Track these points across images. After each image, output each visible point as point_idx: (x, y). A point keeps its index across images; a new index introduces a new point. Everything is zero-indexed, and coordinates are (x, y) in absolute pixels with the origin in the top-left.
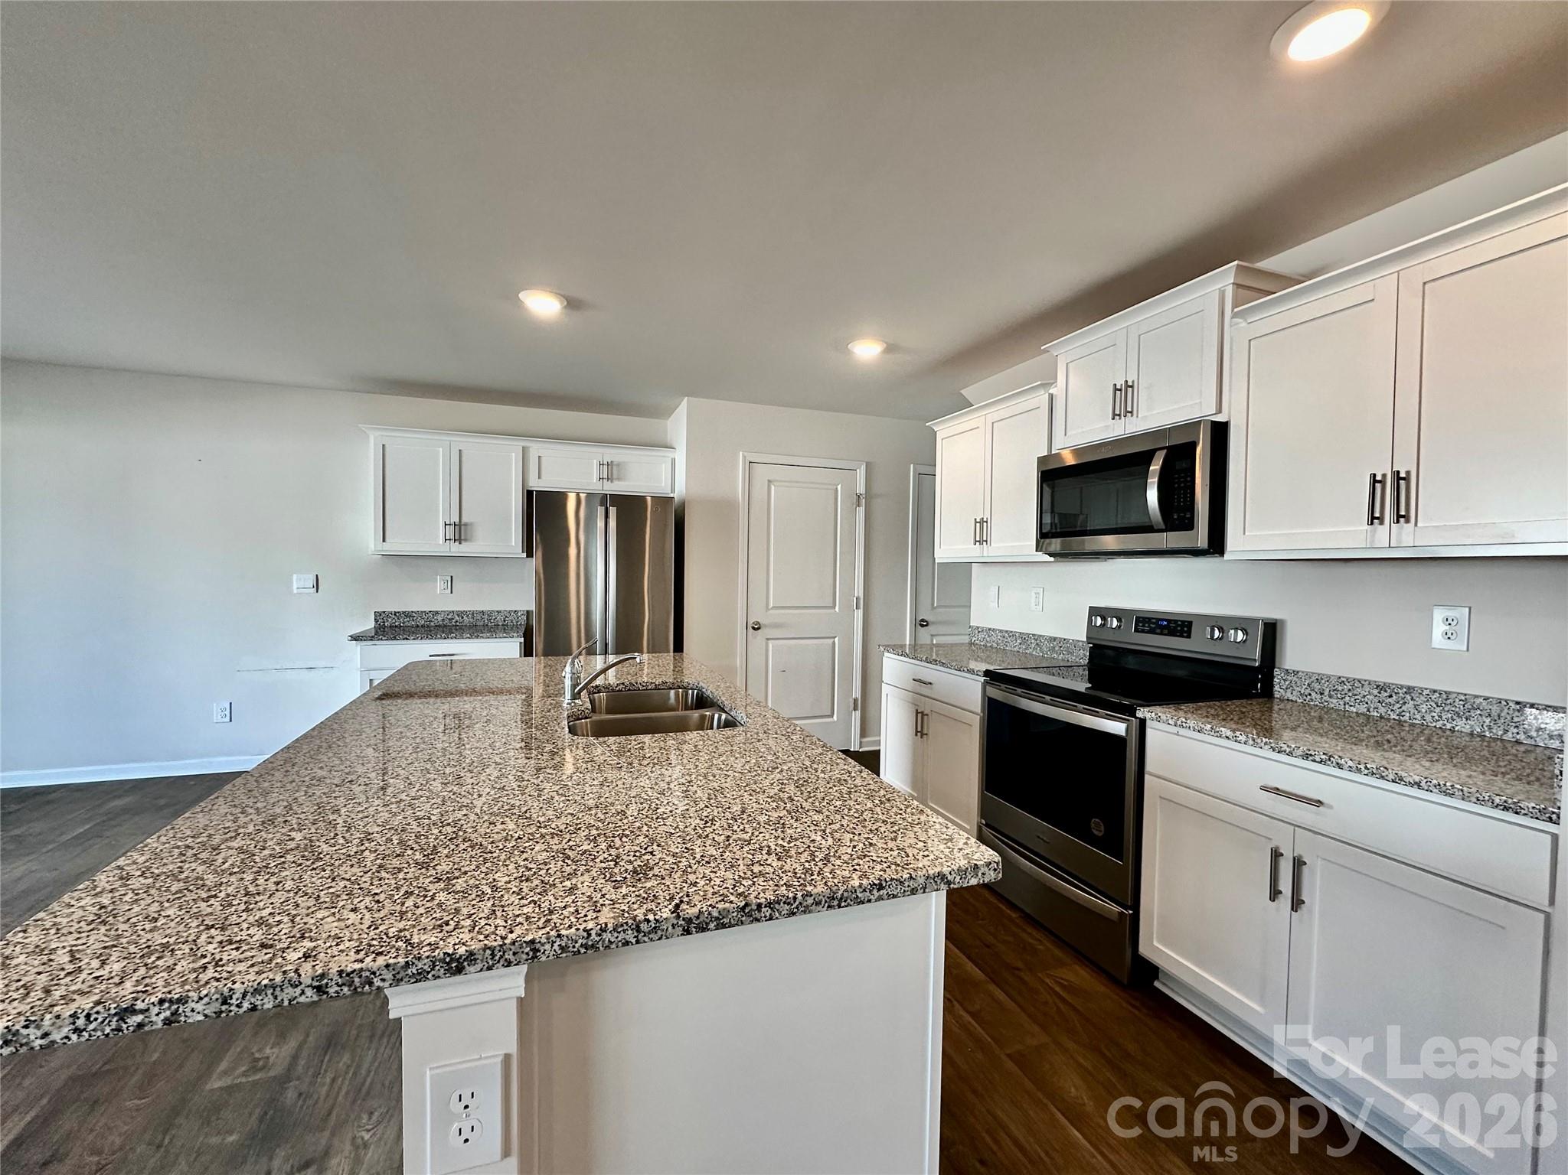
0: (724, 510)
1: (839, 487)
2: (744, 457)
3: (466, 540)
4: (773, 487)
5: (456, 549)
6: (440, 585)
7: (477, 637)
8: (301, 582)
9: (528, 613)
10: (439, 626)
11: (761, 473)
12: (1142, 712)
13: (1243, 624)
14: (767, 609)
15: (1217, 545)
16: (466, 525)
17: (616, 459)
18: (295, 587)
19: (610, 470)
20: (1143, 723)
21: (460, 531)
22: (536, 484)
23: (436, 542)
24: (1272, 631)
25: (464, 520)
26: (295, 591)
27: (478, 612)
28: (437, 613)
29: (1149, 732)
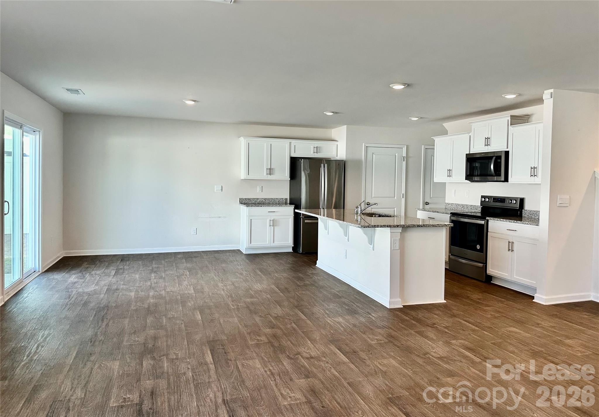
0: (358, 163)
1: (397, 154)
2: (365, 145)
3: (272, 174)
4: (374, 155)
5: (270, 177)
6: (258, 189)
7: (281, 206)
8: (217, 188)
9: (286, 199)
10: (259, 203)
11: (370, 150)
12: (487, 218)
13: (516, 199)
14: (372, 198)
15: (506, 180)
16: (272, 169)
17: (319, 146)
18: (215, 190)
19: (317, 149)
20: (488, 220)
21: (270, 171)
22: (294, 155)
23: (264, 175)
24: (522, 201)
25: (272, 167)
26: (215, 191)
27: (270, 199)
28: (258, 199)
29: (489, 222)
